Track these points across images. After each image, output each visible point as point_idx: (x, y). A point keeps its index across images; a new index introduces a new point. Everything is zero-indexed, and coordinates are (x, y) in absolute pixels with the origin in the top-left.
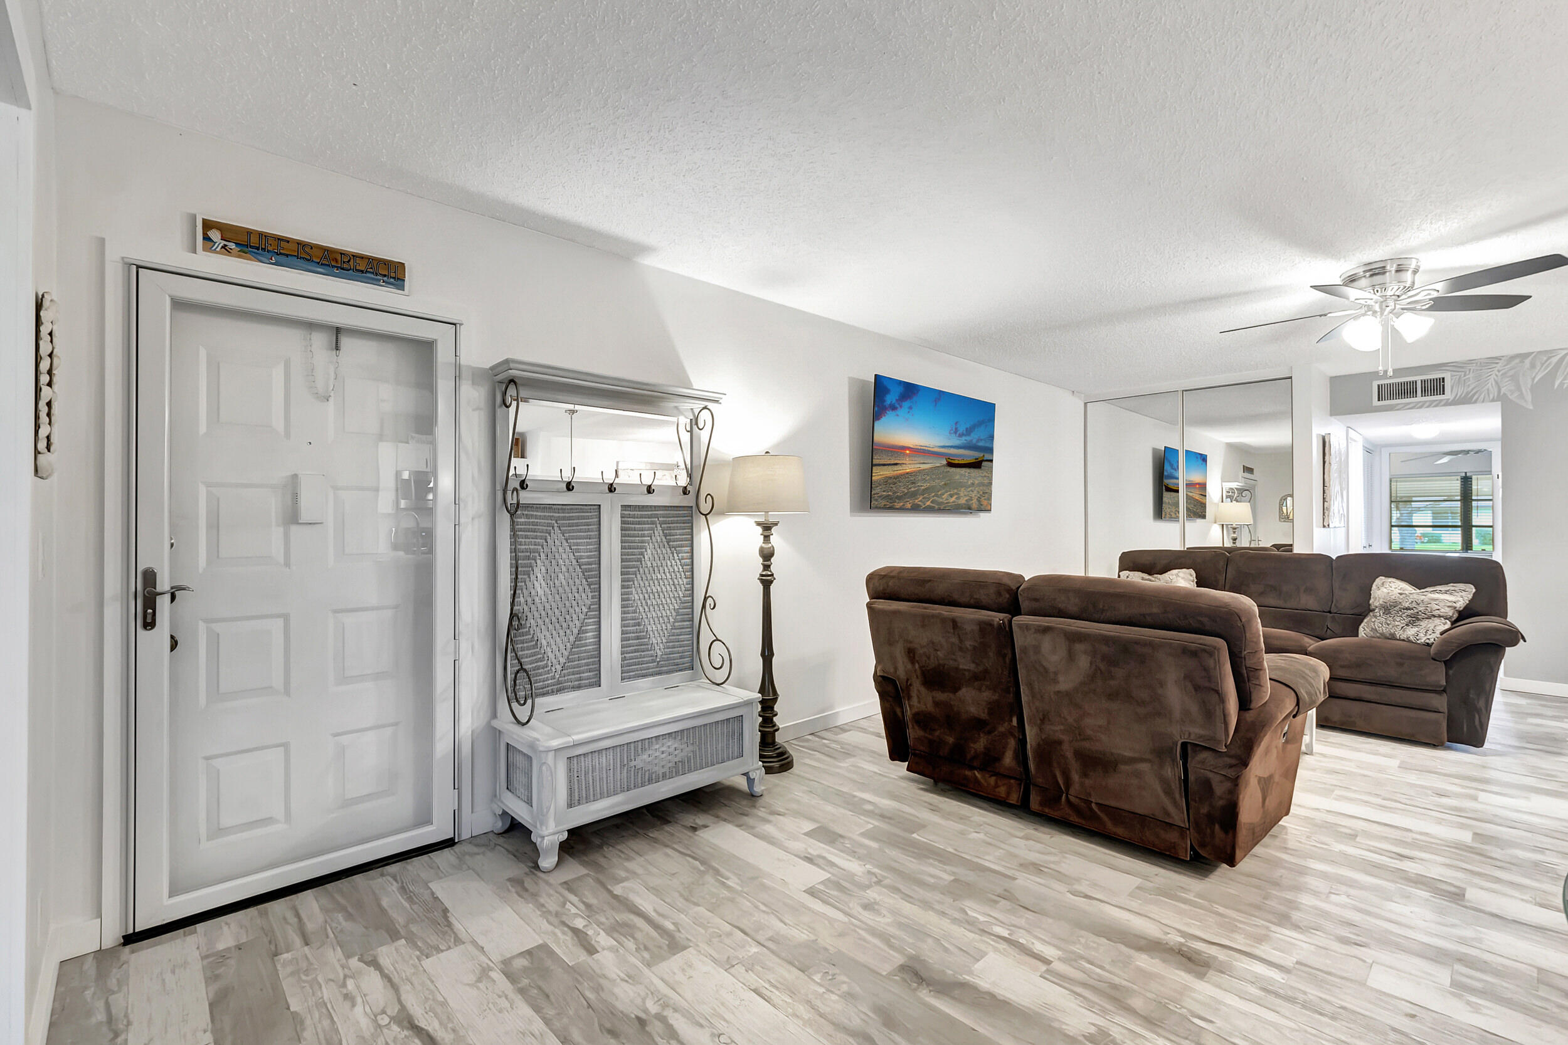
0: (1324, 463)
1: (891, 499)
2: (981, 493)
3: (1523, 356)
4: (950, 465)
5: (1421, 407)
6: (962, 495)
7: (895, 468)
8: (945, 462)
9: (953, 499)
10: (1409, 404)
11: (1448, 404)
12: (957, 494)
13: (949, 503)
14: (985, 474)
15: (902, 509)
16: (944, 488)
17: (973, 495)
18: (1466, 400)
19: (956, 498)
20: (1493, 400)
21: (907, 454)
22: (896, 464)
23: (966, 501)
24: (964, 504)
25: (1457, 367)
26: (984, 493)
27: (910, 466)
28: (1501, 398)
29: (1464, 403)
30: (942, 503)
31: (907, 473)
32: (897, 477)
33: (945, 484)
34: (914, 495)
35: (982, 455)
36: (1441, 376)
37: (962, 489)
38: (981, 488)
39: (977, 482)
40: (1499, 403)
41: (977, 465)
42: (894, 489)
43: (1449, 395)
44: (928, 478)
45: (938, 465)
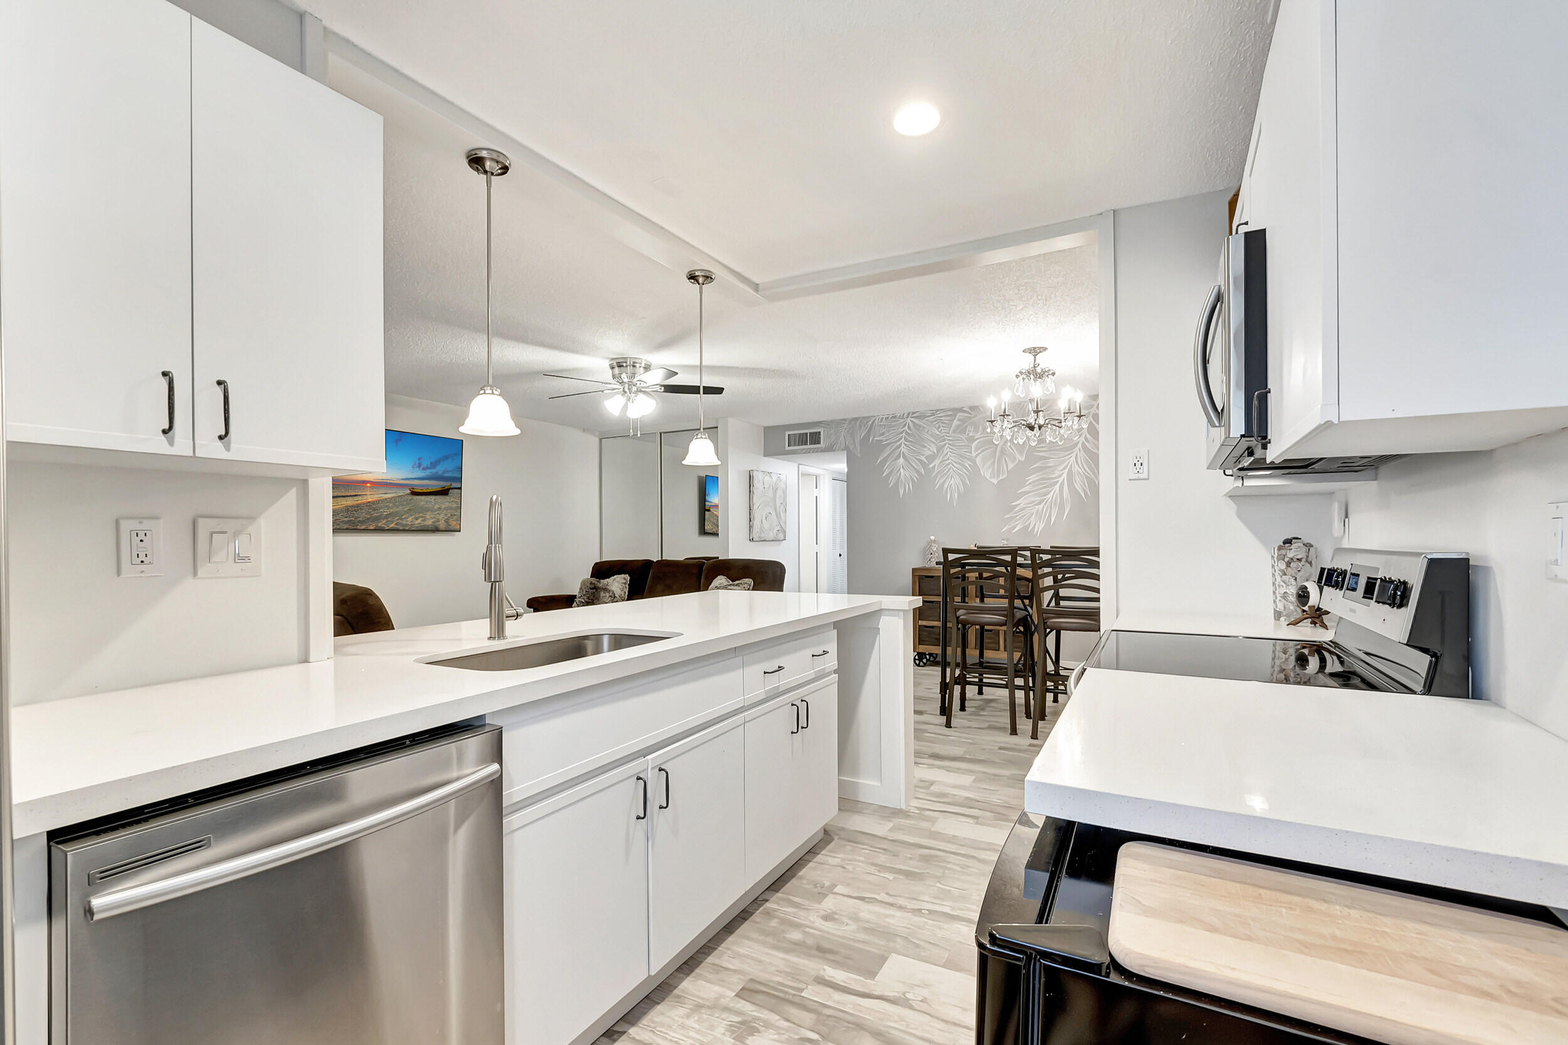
0: (750, 491)
1: (353, 523)
2: (449, 515)
3: (856, 419)
4: (414, 493)
5: (809, 452)
6: (428, 517)
7: (356, 498)
8: (409, 492)
9: (419, 521)
10: (803, 449)
11: (823, 451)
12: (422, 517)
13: (414, 524)
14: (452, 499)
15: (366, 531)
16: (408, 513)
17: (440, 517)
18: (830, 449)
19: (422, 520)
20: (843, 450)
21: (368, 487)
22: (356, 495)
23: (433, 522)
24: (431, 525)
25: (826, 424)
26: (452, 515)
27: (370, 496)
28: (846, 448)
29: (829, 451)
30: (406, 525)
31: (369, 502)
32: (358, 506)
33: (409, 510)
34: (377, 519)
35: (449, 484)
36: (819, 430)
37: (429, 513)
38: (449, 511)
39: (443, 506)
40: (845, 452)
41: (444, 492)
42: (356, 515)
43: (822, 445)
44: (391, 505)
45: (402, 494)
